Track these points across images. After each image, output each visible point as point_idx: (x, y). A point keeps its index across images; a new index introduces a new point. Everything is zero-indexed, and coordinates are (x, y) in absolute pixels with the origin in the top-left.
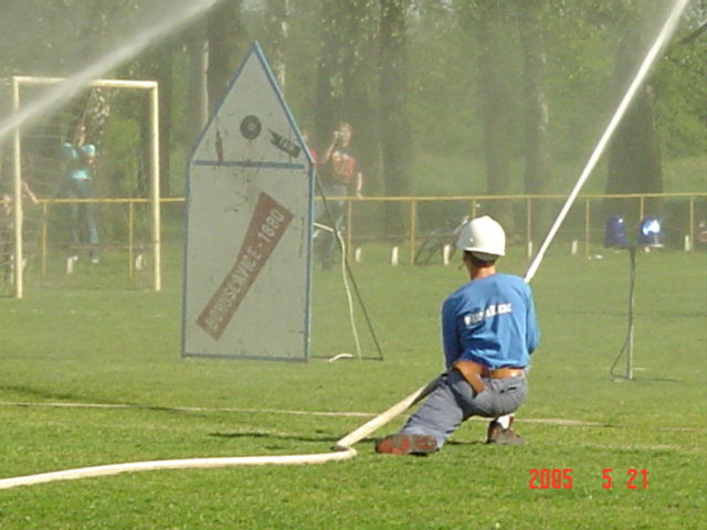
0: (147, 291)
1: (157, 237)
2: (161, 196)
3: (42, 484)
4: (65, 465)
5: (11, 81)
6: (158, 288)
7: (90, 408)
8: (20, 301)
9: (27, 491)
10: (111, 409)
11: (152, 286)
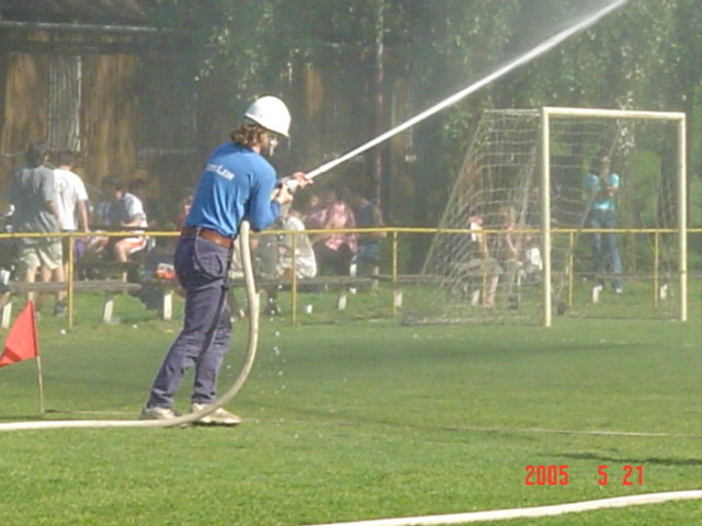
0: (673, 320)
1: (684, 267)
2: (688, 226)
3: (590, 512)
4: (611, 493)
5: (541, 112)
6: (684, 318)
7: (630, 436)
8: (548, 329)
9: (576, 518)
10: (650, 437)
11: (679, 317)
